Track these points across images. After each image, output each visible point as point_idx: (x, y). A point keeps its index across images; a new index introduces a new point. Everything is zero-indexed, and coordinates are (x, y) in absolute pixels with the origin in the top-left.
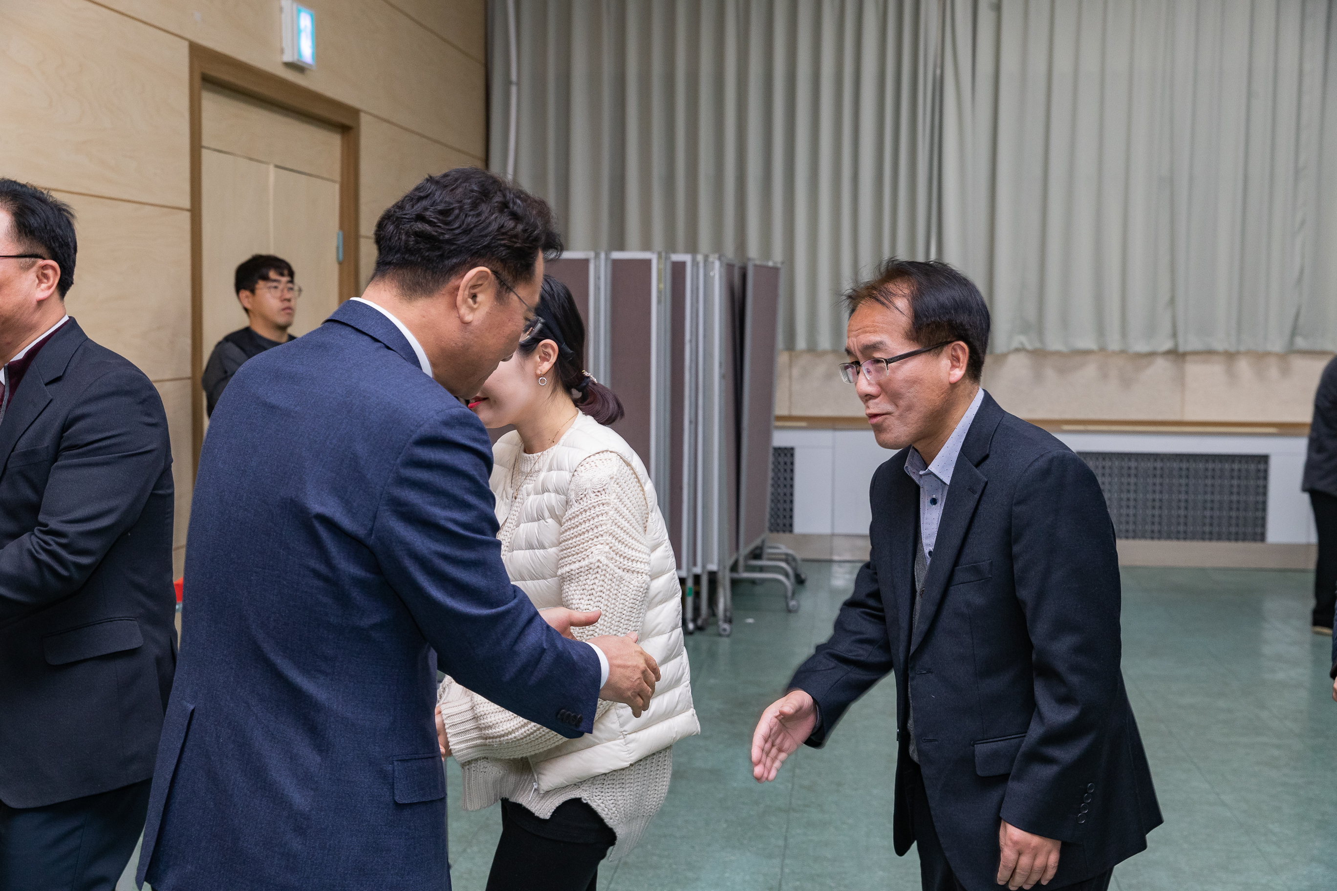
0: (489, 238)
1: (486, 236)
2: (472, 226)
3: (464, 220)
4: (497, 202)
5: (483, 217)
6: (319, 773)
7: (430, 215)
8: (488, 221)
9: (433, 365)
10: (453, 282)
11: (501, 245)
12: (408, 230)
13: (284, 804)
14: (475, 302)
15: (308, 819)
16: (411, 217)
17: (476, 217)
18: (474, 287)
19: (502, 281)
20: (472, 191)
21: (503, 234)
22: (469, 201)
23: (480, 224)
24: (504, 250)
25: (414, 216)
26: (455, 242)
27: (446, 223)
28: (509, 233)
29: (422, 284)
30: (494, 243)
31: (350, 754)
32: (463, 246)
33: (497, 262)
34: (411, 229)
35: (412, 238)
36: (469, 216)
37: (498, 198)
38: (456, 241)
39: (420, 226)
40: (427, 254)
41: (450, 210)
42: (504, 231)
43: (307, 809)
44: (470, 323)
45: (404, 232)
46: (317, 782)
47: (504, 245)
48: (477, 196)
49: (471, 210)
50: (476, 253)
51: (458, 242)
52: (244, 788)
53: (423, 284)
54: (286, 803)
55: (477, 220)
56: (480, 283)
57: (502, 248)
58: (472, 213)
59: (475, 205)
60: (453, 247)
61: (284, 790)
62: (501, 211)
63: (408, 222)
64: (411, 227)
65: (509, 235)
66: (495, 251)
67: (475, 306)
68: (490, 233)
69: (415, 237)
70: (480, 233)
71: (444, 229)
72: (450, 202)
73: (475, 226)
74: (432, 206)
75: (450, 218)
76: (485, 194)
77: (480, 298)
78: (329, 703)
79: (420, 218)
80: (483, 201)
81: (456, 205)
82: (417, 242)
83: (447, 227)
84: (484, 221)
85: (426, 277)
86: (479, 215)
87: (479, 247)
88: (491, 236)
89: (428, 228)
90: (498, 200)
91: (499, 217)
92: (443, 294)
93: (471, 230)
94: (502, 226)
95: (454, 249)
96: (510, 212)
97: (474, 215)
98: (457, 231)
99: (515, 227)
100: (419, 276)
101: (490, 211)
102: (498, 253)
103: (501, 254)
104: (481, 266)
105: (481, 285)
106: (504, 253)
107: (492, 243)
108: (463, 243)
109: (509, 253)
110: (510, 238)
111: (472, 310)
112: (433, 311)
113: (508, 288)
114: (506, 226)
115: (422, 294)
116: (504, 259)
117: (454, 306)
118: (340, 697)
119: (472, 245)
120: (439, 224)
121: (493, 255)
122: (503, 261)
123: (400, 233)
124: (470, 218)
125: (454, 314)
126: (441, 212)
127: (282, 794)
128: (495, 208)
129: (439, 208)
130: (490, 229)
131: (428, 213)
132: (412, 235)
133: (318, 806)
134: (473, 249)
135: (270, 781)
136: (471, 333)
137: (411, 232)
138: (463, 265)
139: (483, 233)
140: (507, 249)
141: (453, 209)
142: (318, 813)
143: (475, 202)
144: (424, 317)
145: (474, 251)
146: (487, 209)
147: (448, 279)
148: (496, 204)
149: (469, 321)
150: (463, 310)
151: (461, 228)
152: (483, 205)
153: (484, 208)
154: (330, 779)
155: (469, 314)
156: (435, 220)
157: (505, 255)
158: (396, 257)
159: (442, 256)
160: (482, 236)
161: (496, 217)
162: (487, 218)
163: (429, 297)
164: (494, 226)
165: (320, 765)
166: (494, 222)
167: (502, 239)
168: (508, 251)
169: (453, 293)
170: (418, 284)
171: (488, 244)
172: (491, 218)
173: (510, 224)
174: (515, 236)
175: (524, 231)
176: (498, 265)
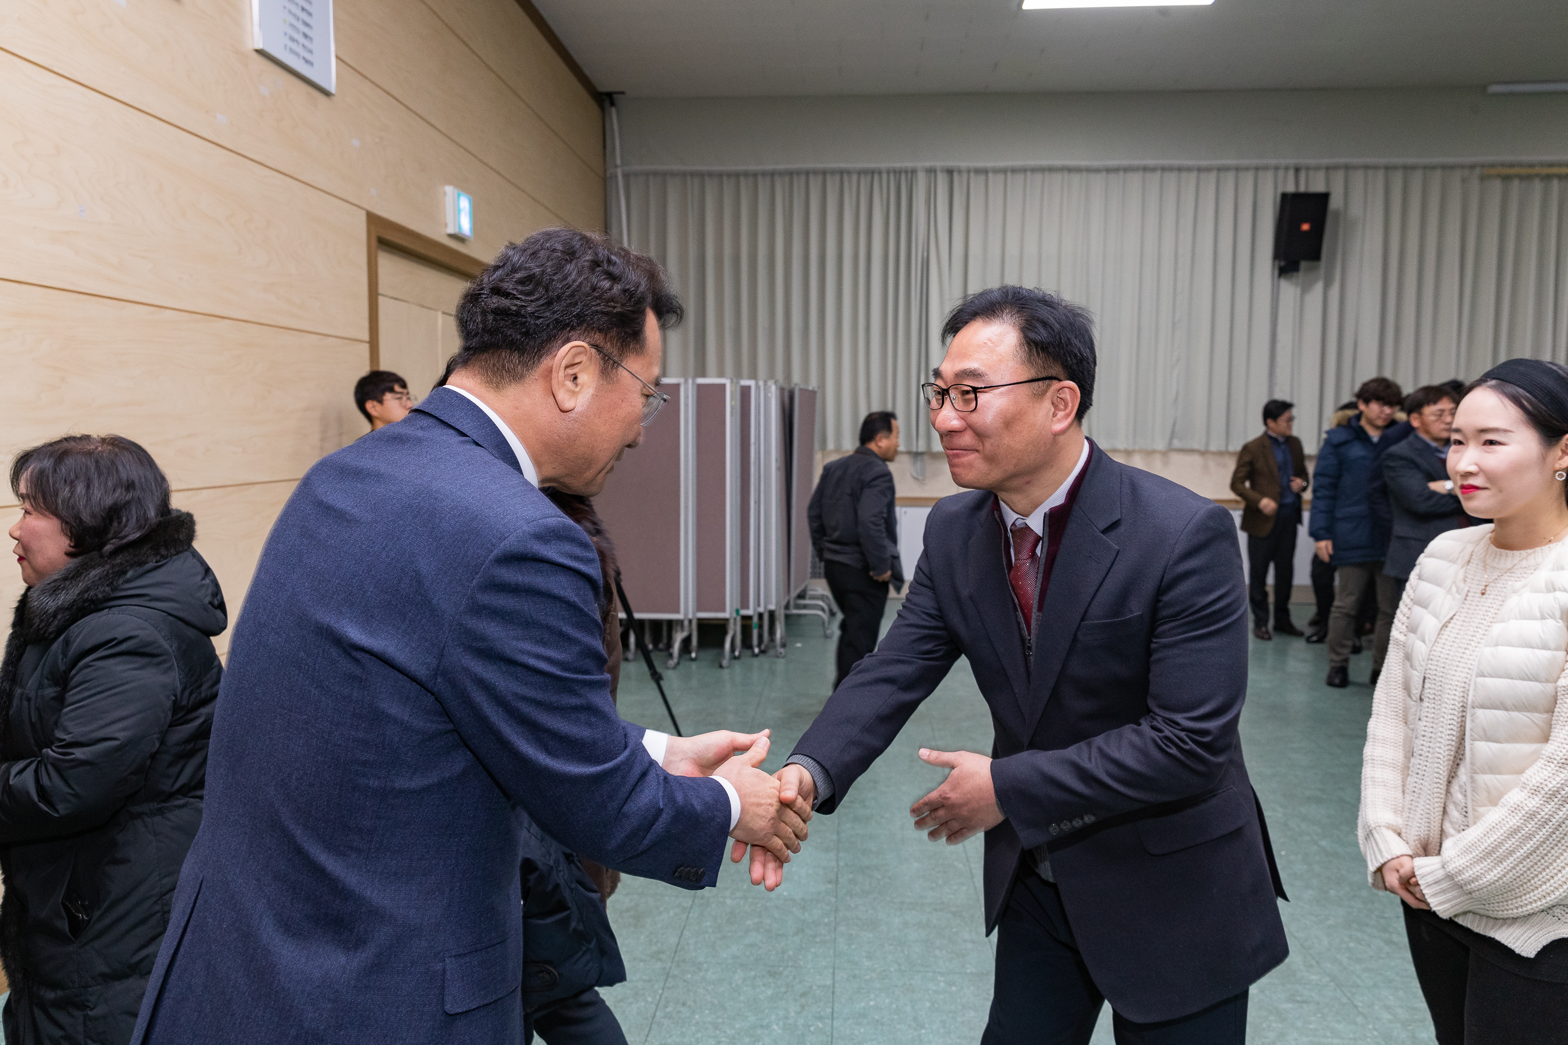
0: (580, 305)
1: (576, 303)
2: (558, 293)
3: (548, 286)
4: (586, 261)
5: (570, 280)
6: (341, 978)
7: (508, 287)
8: (576, 285)
9: (538, 463)
10: (545, 363)
11: (598, 312)
12: (483, 307)
14: (577, 385)
16: (488, 292)
18: (571, 366)
19: (606, 356)
20: (554, 250)
21: (597, 298)
22: (553, 263)
23: (569, 288)
24: (601, 318)
25: (490, 290)
27: (527, 293)
28: (604, 297)
29: (509, 369)
30: (588, 310)
32: (551, 319)
33: (595, 334)
34: (487, 307)
36: (553, 281)
38: (542, 314)
39: (496, 301)
40: (509, 333)
41: (529, 277)
42: (598, 295)
44: (573, 409)
45: (478, 311)
46: (337, 991)
47: (603, 313)
48: (560, 257)
49: (555, 274)
51: (544, 315)
52: (245, 994)
53: (511, 370)
55: (564, 284)
56: (577, 360)
57: (598, 316)
58: (557, 277)
59: (559, 267)
60: (539, 322)
62: (593, 271)
63: (485, 298)
64: (486, 303)
65: (605, 299)
66: (590, 320)
67: (577, 389)
68: (580, 299)
69: (492, 315)
70: (569, 299)
71: (525, 301)
72: (531, 268)
73: (562, 292)
74: (510, 275)
75: (531, 287)
76: (571, 254)
77: (581, 378)
79: (497, 292)
80: (570, 261)
81: (539, 270)
82: (495, 321)
83: (529, 298)
84: (572, 285)
85: (512, 360)
86: (565, 278)
87: (570, 316)
88: (583, 302)
89: (506, 302)
90: (587, 258)
92: (535, 379)
93: (558, 297)
94: (594, 289)
95: (541, 324)
96: (605, 273)
97: (559, 279)
98: (541, 302)
99: (611, 289)
100: (504, 361)
101: (579, 272)
102: (593, 323)
103: (599, 323)
104: (575, 340)
105: (579, 362)
106: (602, 321)
107: (585, 311)
109: (608, 321)
110: (607, 302)
111: (574, 394)
112: (530, 403)
113: (615, 362)
114: (600, 288)
116: (602, 328)
117: (549, 390)
119: (561, 317)
120: (519, 297)
121: (588, 325)
122: (602, 330)
124: (554, 283)
125: (551, 400)
126: (521, 281)
128: (585, 269)
129: (518, 276)
130: (580, 293)
131: (504, 285)
132: (489, 312)
134: (563, 320)
136: (577, 421)
137: (487, 310)
140: (605, 316)
141: (535, 275)
143: (560, 264)
146: (573, 270)
148: (587, 265)
149: (572, 407)
150: (562, 397)
151: (545, 298)
152: (568, 266)
153: (571, 268)
154: (355, 987)
155: (569, 401)
156: (514, 292)
157: (603, 324)
159: (527, 334)
160: (572, 304)
161: (588, 278)
162: (575, 281)
163: (519, 384)
164: (586, 290)
166: (584, 285)
167: (597, 305)
168: (607, 318)
169: (547, 376)
170: (504, 369)
171: (581, 312)
172: (579, 280)
173: (606, 284)
174: (612, 299)
175: (625, 291)
176: (598, 338)
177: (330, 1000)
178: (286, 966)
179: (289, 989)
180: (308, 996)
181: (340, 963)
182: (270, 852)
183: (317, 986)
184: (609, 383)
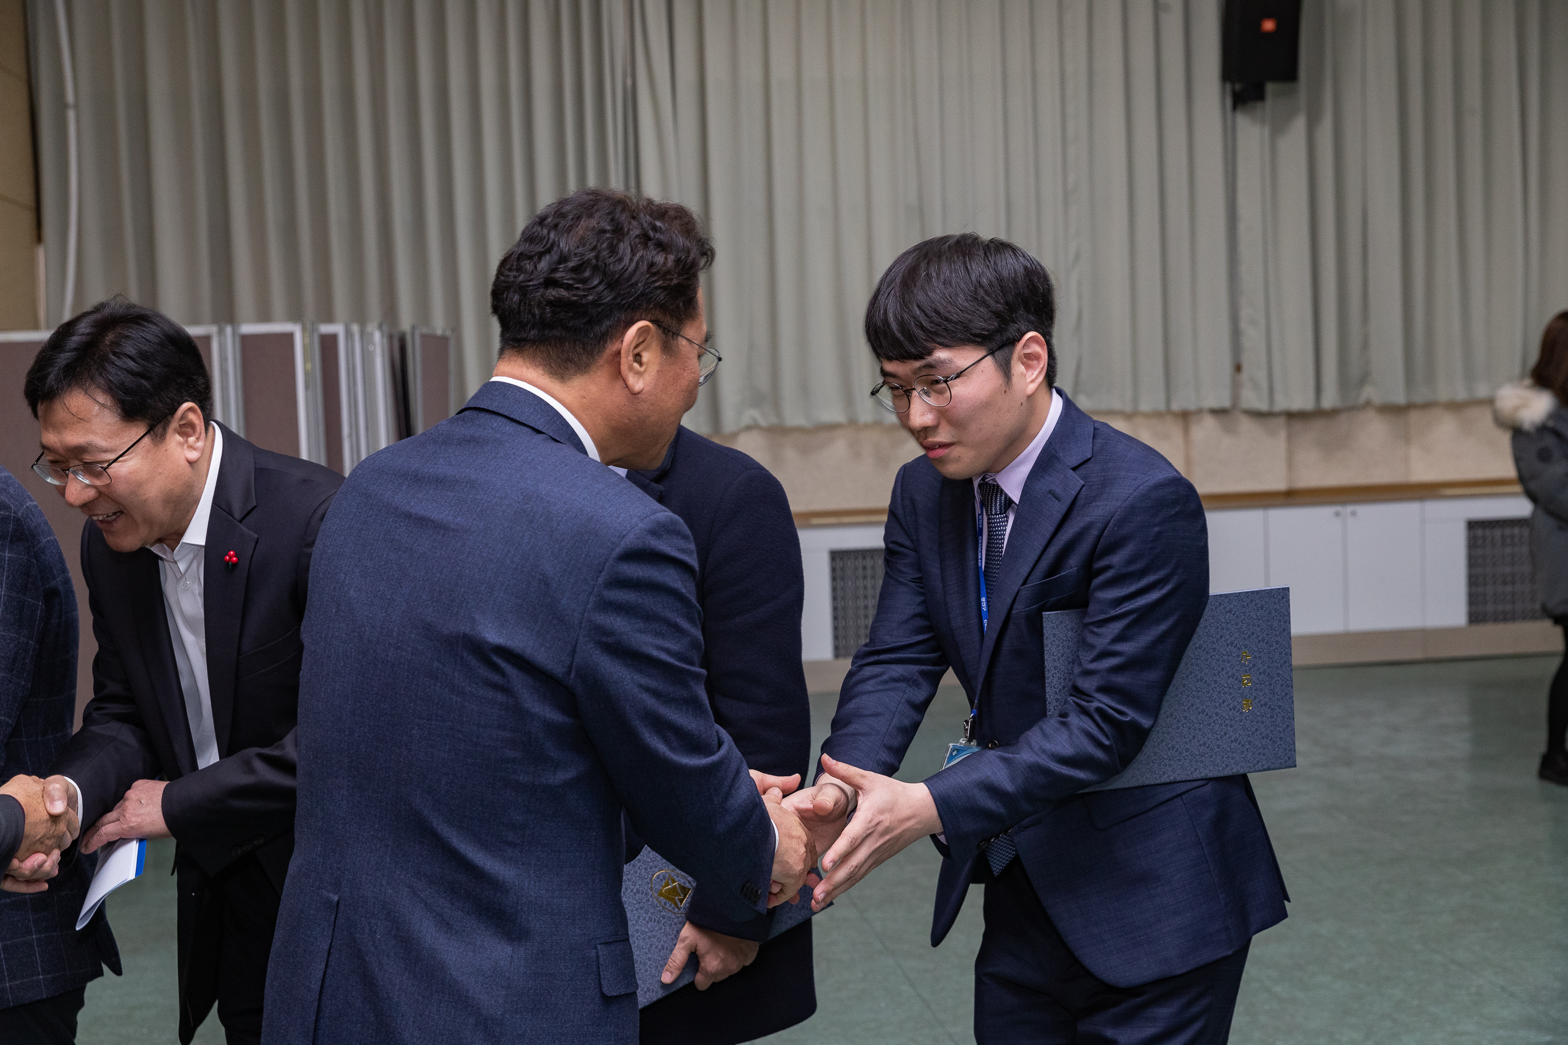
0: (639, 284)
1: (636, 283)
2: (617, 276)
3: (605, 270)
4: (637, 236)
5: (626, 260)
6: (510, 966)
7: (562, 277)
8: (633, 265)
10: (611, 348)
11: (656, 288)
12: (540, 300)
13: (470, 1008)
14: (641, 364)
15: (502, 1024)
16: (537, 282)
17: (619, 264)
18: (637, 346)
19: (665, 329)
20: (604, 231)
21: (654, 274)
22: (604, 245)
23: (627, 270)
24: (661, 293)
25: (542, 280)
26: (600, 302)
27: (584, 281)
28: (662, 271)
29: (573, 359)
30: (648, 288)
31: (547, 941)
32: (612, 304)
33: (657, 310)
34: (544, 299)
35: (548, 309)
36: (609, 264)
37: (637, 232)
38: (601, 300)
39: (553, 293)
40: (571, 324)
41: (583, 263)
42: (655, 271)
43: (500, 1012)
44: (642, 390)
45: (534, 304)
46: (508, 978)
47: (660, 287)
48: (611, 238)
49: (610, 257)
50: (629, 307)
51: (606, 301)
53: (576, 359)
54: (473, 1007)
55: (621, 267)
56: (641, 340)
57: (659, 291)
58: (612, 260)
59: (613, 250)
60: (600, 310)
61: (468, 991)
62: (646, 246)
63: (536, 289)
64: (542, 296)
65: (662, 273)
66: (651, 298)
67: (642, 369)
68: (640, 278)
69: (550, 308)
70: (628, 282)
71: (584, 290)
72: (581, 253)
73: (621, 275)
74: (559, 262)
75: (587, 274)
76: (620, 232)
77: (646, 357)
78: (519, 880)
79: (550, 282)
80: (620, 241)
81: (591, 255)
82: (554, 313)
83: (588, 287)
84: (629, 265)
85: (576, 350)
86: (620, 260)
87: (631, 299)
88: (641, 282)
89: (563, 293)
91: (644, 255)
92: (601, 366)
93: (617, 281)
94: (652, 265)
95: (603, 310)
96: (655, 245)
97: (615, 262)
98: (601, 288)
100: (568, 352)
101: (632, 250)
102: (656, 299)
103: (660, 298)
104: (637, 321)
105: (643, 341)
106: (662, 296)
107: (645, 290)
108: (612, 300)
109: (665, 296)
110: (664, 276)
111: (639, 374)
112: (593, 389)
113: (674, 333)
114: (655, 264)
115: (576, 371)
116: (663, 304)
117: (617, 374)
118: (531, 872)
119: (622, 300)
120: (576, 286)
121: (649, 301)
122: (663, 307)
123: (530, 305)
124: (611, 266)
125: (619, 384)
126: (574, 270)
127: (466, 996)
128: (636, 245)
129: (571, 264)
130: (638, 273)
131: (558, 275)
132: (546, 305)
133: (513, 1007)
134: (624, 304)
135: (449, 981)
136: (646, 402)
137: (545, 303)
138: (616, 326)
139: (633, 280)
140: (663, 291)
141: (589, 260)
142: (512, 1016)
143: (612, 245)
144: (585, 398)
145: (626, 305)
147: (604, 346)
148: (637, 240)
149: (641, 388)
150: (631, 379)
151: (604, 283)
152: (621, 245)
153: (624, 247)
154: (525, 973)
155: (638, 382)
156: (570, 282)
157: (662, 301)
158: (532, 333)
159: (589, 322)
160: (632, 285)
161: (642, 255)
162: (631, 260)
163: (585, 373)
164: (644, 268)
165: (512, 956)
166: (641, 263)
167: (656, 281)
168: (665, 293)
169: (613, 360)
170: (569, 360)
171: (642, 292)
172: (636, 259)
173: (660, 259)
174: (668, 272)
175: (678, 261)
176: (658, 314)
177: (503, 987)
178: (456, 961)
179: (462, 981)
180: (482, 986)
181: (507, 953)
182: (420, 858)
183: (489, 976)
184: (671, 356)
